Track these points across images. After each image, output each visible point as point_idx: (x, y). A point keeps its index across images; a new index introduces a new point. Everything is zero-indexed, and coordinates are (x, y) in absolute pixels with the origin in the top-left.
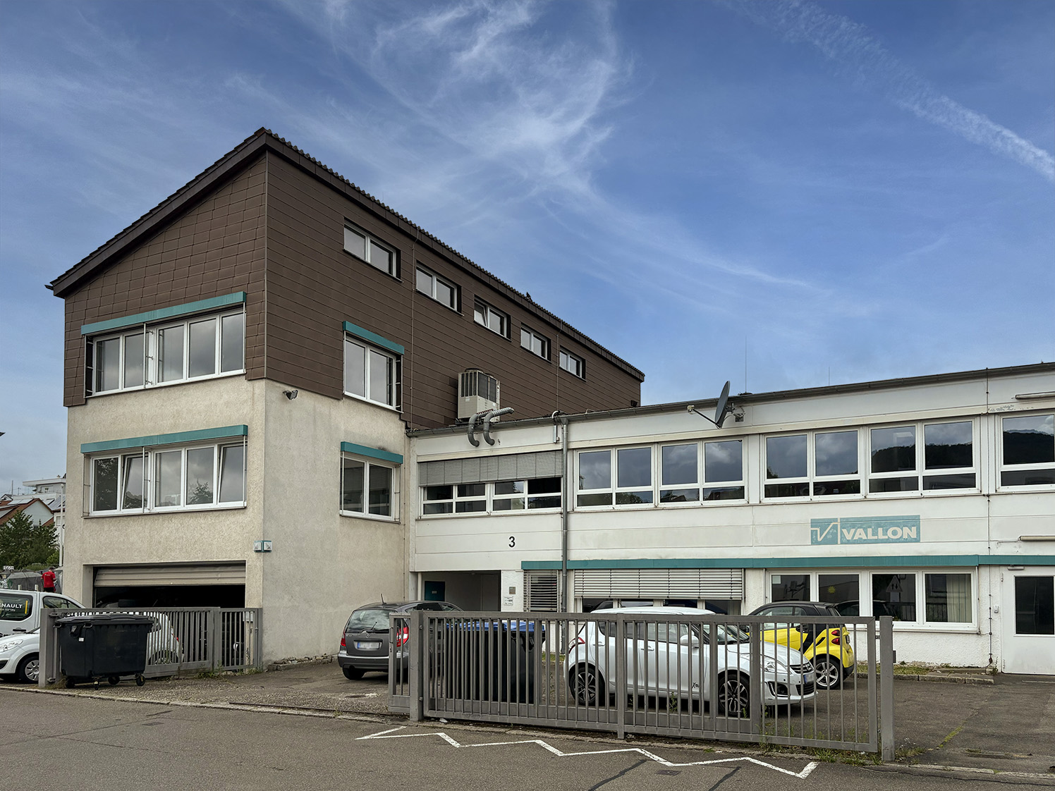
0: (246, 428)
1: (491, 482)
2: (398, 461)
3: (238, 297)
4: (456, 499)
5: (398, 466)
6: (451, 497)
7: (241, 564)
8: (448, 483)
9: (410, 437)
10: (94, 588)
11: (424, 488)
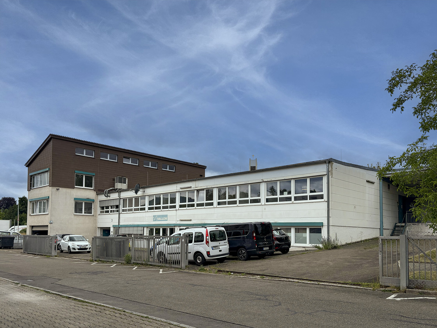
0: (49, 197)
1: (110, 206)
2: (93, 201)
3: (47, 169)
4: (105, 210)
5: (93, 202)
6: (104, 209)
7: (47, 226)
8: (103, 206)
9: (98, 195)
10: (32, 231)
11: (101, 207)
